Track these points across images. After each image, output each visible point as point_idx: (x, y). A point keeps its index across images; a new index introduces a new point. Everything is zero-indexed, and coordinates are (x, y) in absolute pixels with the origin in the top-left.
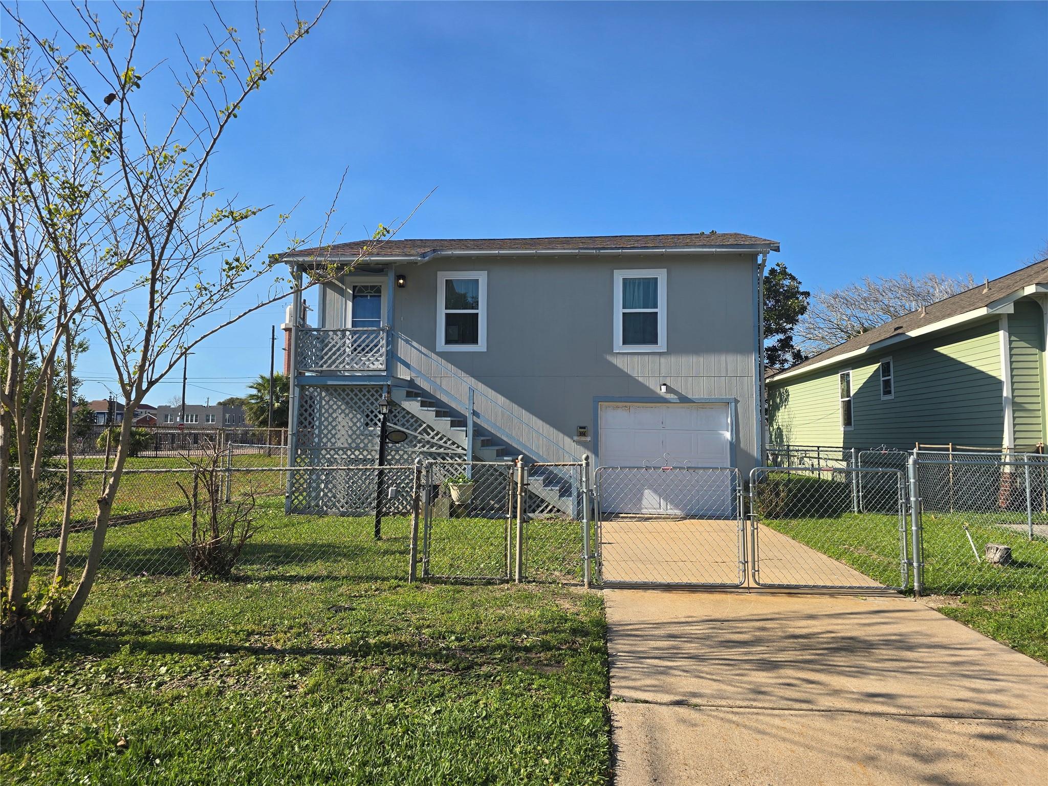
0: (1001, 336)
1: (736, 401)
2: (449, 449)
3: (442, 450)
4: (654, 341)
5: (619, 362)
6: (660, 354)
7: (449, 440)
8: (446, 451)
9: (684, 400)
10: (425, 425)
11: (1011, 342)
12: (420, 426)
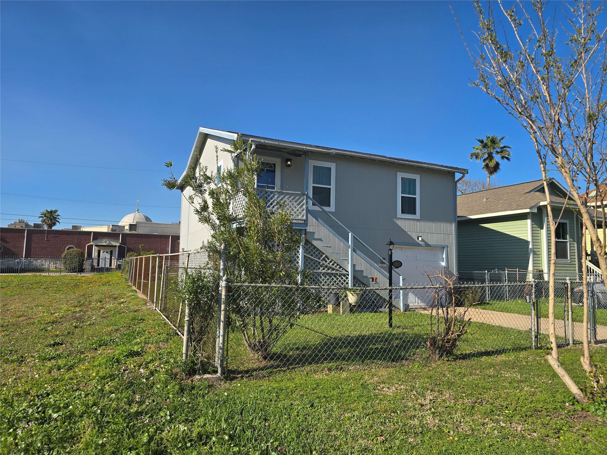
0: (529, 221)
1: (448, 247)
2: (338, 271)
3: (334, 272)
4: (414, 213)
5: (400, 223)
6: (417, 220)
7: (338, 265)
8: (337, 272)
9: (427, 245)
10: (324, 256)
11: (532, 224)
12: (322, 256)
